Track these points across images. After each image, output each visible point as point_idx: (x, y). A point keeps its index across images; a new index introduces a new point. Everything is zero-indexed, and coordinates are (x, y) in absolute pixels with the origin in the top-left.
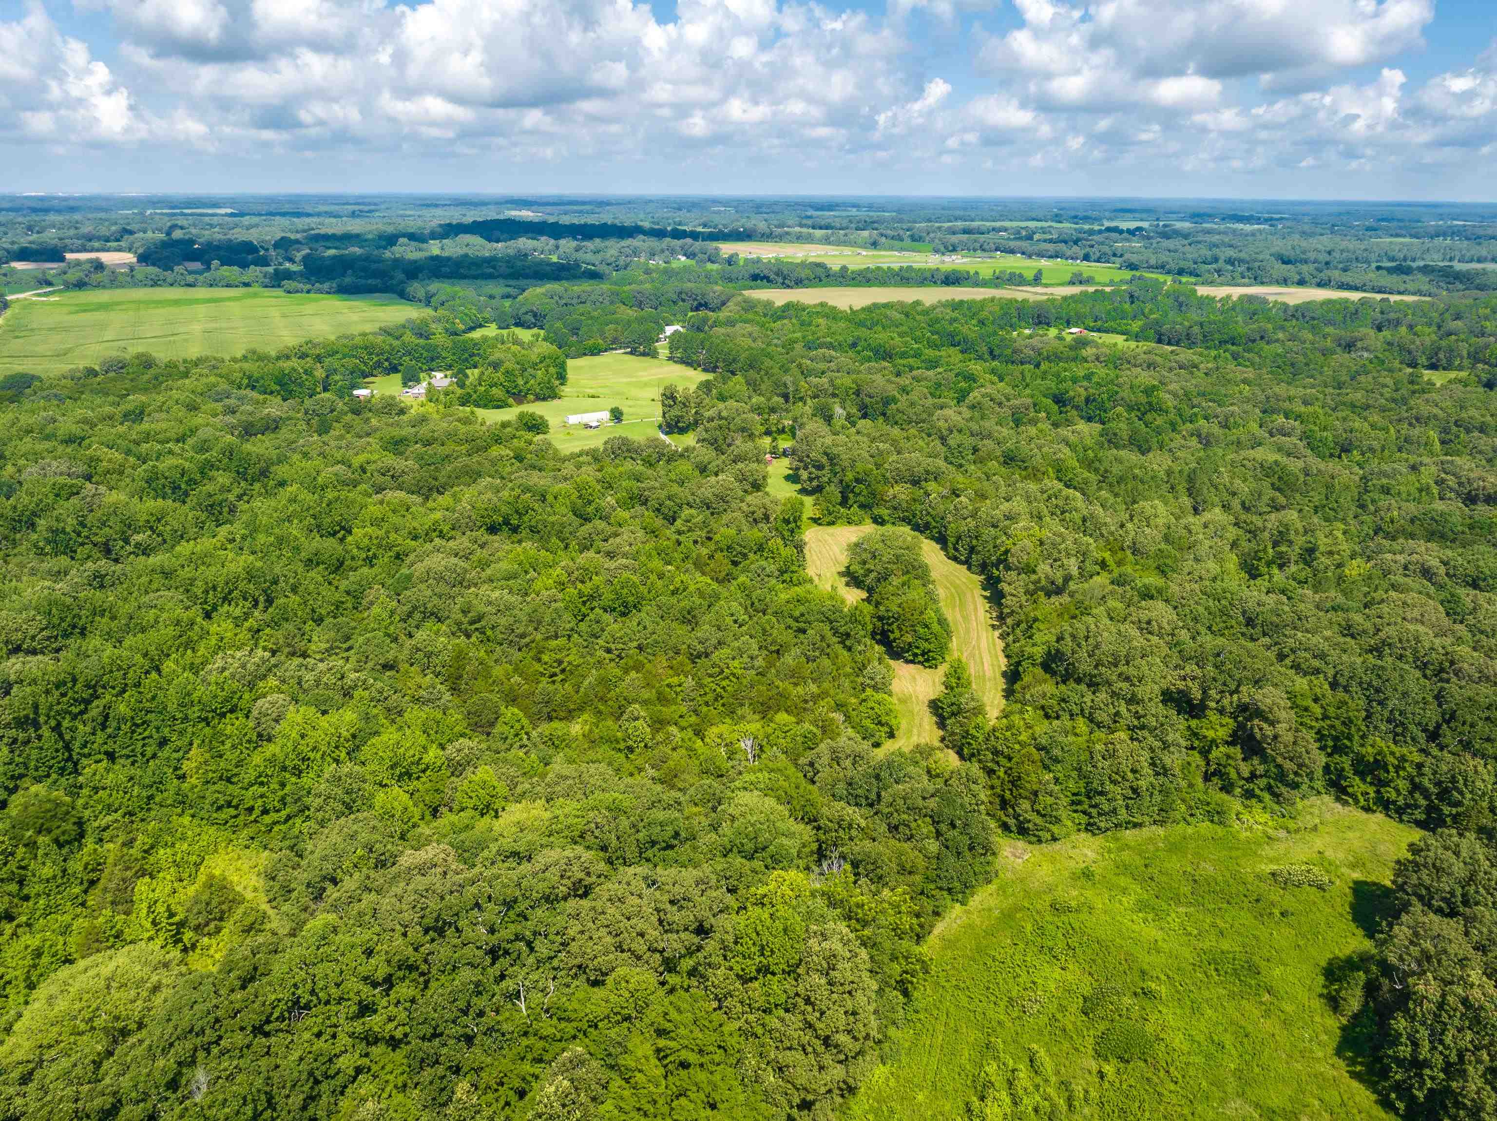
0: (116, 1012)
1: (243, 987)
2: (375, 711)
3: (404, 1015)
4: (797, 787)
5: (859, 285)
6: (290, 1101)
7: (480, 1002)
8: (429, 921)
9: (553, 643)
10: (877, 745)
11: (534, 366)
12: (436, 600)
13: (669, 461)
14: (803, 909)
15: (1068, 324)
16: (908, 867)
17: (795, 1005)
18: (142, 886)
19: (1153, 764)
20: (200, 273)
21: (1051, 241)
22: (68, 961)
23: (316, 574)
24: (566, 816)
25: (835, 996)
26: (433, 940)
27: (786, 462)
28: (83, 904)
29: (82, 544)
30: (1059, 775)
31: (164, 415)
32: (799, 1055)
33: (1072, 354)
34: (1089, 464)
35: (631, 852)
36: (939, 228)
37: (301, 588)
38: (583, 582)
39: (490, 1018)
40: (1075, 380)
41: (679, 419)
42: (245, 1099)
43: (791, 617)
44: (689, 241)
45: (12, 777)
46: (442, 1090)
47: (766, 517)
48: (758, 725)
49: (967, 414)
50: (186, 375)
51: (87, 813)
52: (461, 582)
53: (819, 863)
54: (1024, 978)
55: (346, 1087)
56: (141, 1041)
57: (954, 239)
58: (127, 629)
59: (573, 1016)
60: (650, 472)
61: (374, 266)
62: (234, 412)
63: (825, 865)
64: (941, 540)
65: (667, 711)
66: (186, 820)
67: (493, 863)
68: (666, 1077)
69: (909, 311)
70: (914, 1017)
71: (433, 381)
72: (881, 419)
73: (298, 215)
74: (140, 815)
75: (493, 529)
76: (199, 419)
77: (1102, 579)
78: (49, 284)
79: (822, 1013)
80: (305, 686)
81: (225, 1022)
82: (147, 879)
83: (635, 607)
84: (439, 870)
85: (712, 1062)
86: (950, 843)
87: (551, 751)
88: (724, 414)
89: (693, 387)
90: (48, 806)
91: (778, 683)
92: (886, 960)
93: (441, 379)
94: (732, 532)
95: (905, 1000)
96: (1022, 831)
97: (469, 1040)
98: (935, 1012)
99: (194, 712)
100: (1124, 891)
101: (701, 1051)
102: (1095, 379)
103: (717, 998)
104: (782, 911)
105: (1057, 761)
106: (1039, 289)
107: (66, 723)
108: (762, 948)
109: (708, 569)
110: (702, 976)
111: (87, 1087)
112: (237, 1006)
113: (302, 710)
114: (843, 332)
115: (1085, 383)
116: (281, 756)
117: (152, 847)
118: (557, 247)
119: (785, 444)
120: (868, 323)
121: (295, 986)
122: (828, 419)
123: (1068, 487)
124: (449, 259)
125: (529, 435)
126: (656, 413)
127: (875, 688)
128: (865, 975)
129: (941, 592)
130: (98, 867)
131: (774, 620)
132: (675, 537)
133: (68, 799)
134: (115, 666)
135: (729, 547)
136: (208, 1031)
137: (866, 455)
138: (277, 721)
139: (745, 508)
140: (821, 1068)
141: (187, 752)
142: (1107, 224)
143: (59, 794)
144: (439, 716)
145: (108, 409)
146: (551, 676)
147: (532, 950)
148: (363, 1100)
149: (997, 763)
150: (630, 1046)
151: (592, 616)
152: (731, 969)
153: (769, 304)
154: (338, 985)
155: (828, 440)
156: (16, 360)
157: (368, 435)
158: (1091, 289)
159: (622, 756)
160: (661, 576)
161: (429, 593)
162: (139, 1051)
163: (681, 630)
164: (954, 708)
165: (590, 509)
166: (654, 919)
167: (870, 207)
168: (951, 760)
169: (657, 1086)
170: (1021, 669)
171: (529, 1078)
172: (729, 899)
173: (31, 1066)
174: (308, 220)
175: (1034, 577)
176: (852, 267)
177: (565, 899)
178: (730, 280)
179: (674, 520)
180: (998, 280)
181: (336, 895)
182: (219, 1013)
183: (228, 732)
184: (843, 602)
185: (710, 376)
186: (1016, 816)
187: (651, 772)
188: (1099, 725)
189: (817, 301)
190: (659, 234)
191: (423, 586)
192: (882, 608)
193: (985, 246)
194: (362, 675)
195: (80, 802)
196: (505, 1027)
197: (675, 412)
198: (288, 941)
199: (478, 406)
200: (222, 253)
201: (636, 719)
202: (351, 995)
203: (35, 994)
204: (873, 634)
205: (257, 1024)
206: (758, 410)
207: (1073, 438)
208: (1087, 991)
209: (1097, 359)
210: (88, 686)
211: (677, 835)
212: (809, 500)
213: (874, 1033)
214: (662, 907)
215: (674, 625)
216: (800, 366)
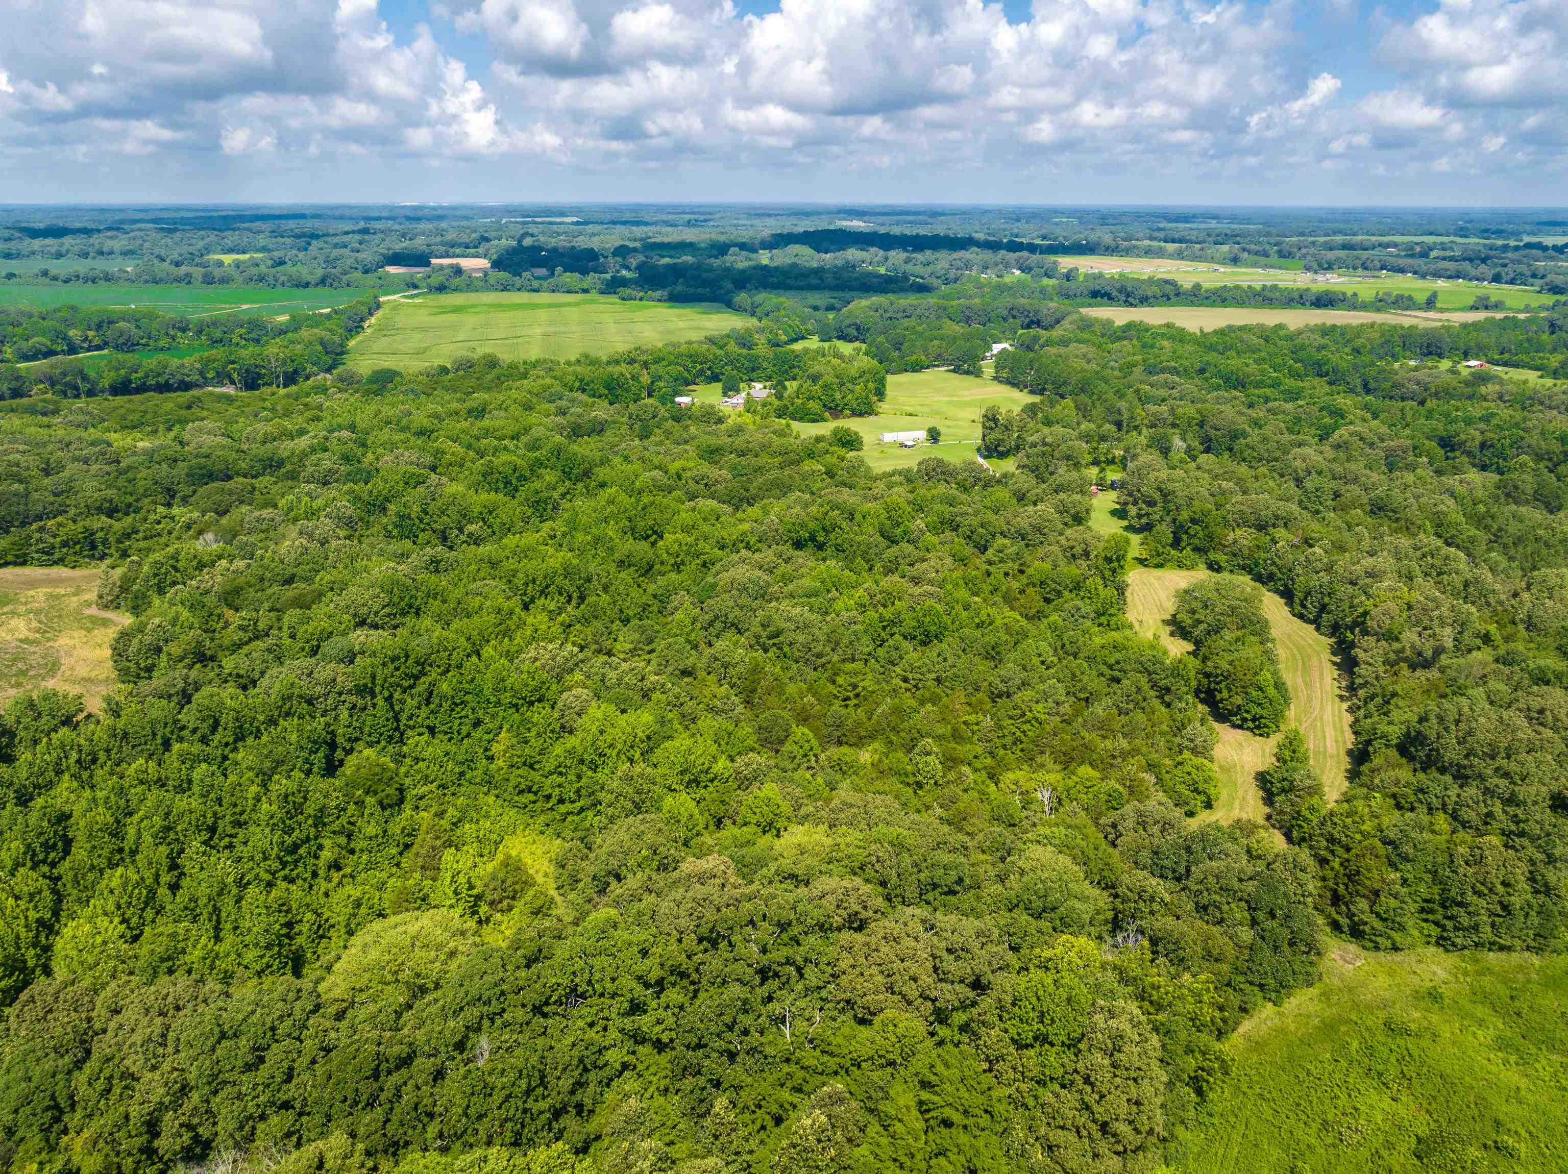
0: (418, 970)
1: (528, 966)
2: (670, 715)
3: (672, 1020)
4: (1096, 849)
5: (1213, 305)
6: (561, 1083)
7: (746, 1021)
8: (704, 931)
9: (850, 666)
10: (1190, 814)
11: (853, 381)
12: (737, 612)
13: (985, 487)
14: (1091, 980)
15: (1466, 355)
16: (1215, 953)
17: (1072, 1082)
18: (448, 856)
19: (1532, 879)
20: (545, 278)
21: (1451, 259)
22: (381, 915)
23: (625, 575)
24: (848, 845)
25: (1118, 1080)
26: (706, 951)
27: (1113, 495)
28: (398, 865)
29: (424, 530)
30: (1408, 875)
31: (503, 413)
32: (1072, 1137)
33: (1469, 390)
34: (1479, 521)
35: (911, 892)
36: (1313, 243)
37: (613, 588)
38: (885, 606)
39: (755, 1038)
40: (1468, 422)
41: (999, 443)
42: (520, 1072)
43: (1105, 663)
44: (1025, 254)
45: (350, 740)
46: (702, 1101)
47: (1086, 554)
48: (1059, 776)
49: (1330, 453)
50: (525, 376)
51: (408, 781)
52: (763, 595)
53: (1113, 933)
54: (1343, 1100)
55: (612, 1080)
56: (436, 1001)
57: (1331, 255)
58: (455, 613)
59: (837, 1051)
60: (964, 497)
61: (705, 275)
62: (564, 414)
63: (1120, 938)
64: (1287, 595)
65: (962, 750)
66: (491, 799)
67: (770, 882)
68: (926, 1132)
69: (1268, 335)
70: (1207, 1120)
71: (752, 392)
72: (1226, 455)
73: (638, 223)
74: (452, 789)
75: (798, 545)
76: (533, 418)
77: (1483, 656)
78: (416, 287)
79: (1102, 1096)
80: (608, 684)
81: (509, 997)
82: (453, 850)
83: (936, 637)
84: (718, 881)
85: (977, 1125)
86: (1267, 934)
87: (838, 776)
88: (1049, 440)
89: (1017, 410)
90: (377, 770)
91: (1084, 733)
92: (1180, 1051)
93: (759, 390)
94: (1047, 566)
95: (1198, 1100)
96: (1356, 933)
97: (732, 1056)
98: (1232, 1119)
99: (506, 698)
100: (1481, 1023)
101: (965, 1113)
102: (1494, 422)
103: (987, 1059)
104: (1067, 978)
105: (1406, 859)
106: (1431, 314)
107: (397, 695)
108: (1042, 1014)
109: (1017, 604)
110: (974, 1033)
111: (388, 1034)
112: (521, 983)
113: (603, 706)
114: (1192, 356)
115: (1482, 426)
116: (580, 750)
117: (460, 821)
118: (887, 259)
119: (1113, 475)
120: (1221, 348)
121: (574, 973)
122: (1165, 451)
123: (1449, 545)
124: (776, 269)
125: (842, 451)
126: (976, 435)
127: (1194, 751)
128: (1155, 1064)
129: (1281, 652)
130: (412, 833)
131: (1085, 665)
132: (985, 567)
133: (392, 765)
134: (441, 647)
135: (1042, 583)
136: (494, 1002)
137: (1206, 493)
138: (579, 715)
139: (1062, 539)
140: (1096, 1156)
141: (497, 735)
142: (1527, 239)
143: (385, 760)
144: (731, 728)
145: (455, 405)
146: (845, 700)
147: (801, 976)
148: (627, 1096)
149: (1332, 852)
150: (892, 1092)
151: (891, 642)
152: (1006, 1031)
153: (1109, 322)
154: (613, 980)
155: (1163, 475)
156: (384, 357)
157: (686, 442)
158: (1499, 315)
159: (911, 791)
160: (967, 608)
161: (731, 603)
162: (434, 1009)
163: (983, 666)
164: (1286, 784)
165: (898, 531)
166: (929, 965)
167: (1234, 218)
168: (1277, 842)
169: (916, 1139)
170: (1371, 749)
171: (787, 1106)
172: (1010, 957)
173: (345, 1005)
174: (645, 229)
175: (1396, 646)
176: (1206, 285)
177: (839, 929)
178: (1068, 297)
179: (986, 549)
180: (1381, 303)
181: (619, 891)
182: (505, 987)
183: (535, 720)
184: (1165, 653)
185: (1036, 399)
186: (1350, 916)
187: (939, 811)
188: (1465, 825)
189: (1163, 322)
190: (992, 246)
191: (726, 596)
192: (1209, 664)
193: (1368, 264)
194: (661, 679)
195: (403, 770)
196: (768, 1050)
197: (995, 435)
198: (570, 930)
199: (794, 419)
200: (565, 260)
201: (928, 754)
202: (625, 991)
203: (353, 940)
204: (1197, 693)
205: (537, 1003)
206: (1086, 437)
207: (1461, 490)
208: (1423, 1131)
209: (1500, 398)
210: (417, 663)
211: (960, 880)
212: (1135, 539)
213: (1159, 1129)
214: (939, 953)
215: (977, 660)
216: (1137, 391)
